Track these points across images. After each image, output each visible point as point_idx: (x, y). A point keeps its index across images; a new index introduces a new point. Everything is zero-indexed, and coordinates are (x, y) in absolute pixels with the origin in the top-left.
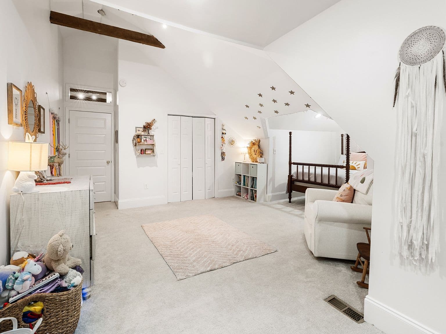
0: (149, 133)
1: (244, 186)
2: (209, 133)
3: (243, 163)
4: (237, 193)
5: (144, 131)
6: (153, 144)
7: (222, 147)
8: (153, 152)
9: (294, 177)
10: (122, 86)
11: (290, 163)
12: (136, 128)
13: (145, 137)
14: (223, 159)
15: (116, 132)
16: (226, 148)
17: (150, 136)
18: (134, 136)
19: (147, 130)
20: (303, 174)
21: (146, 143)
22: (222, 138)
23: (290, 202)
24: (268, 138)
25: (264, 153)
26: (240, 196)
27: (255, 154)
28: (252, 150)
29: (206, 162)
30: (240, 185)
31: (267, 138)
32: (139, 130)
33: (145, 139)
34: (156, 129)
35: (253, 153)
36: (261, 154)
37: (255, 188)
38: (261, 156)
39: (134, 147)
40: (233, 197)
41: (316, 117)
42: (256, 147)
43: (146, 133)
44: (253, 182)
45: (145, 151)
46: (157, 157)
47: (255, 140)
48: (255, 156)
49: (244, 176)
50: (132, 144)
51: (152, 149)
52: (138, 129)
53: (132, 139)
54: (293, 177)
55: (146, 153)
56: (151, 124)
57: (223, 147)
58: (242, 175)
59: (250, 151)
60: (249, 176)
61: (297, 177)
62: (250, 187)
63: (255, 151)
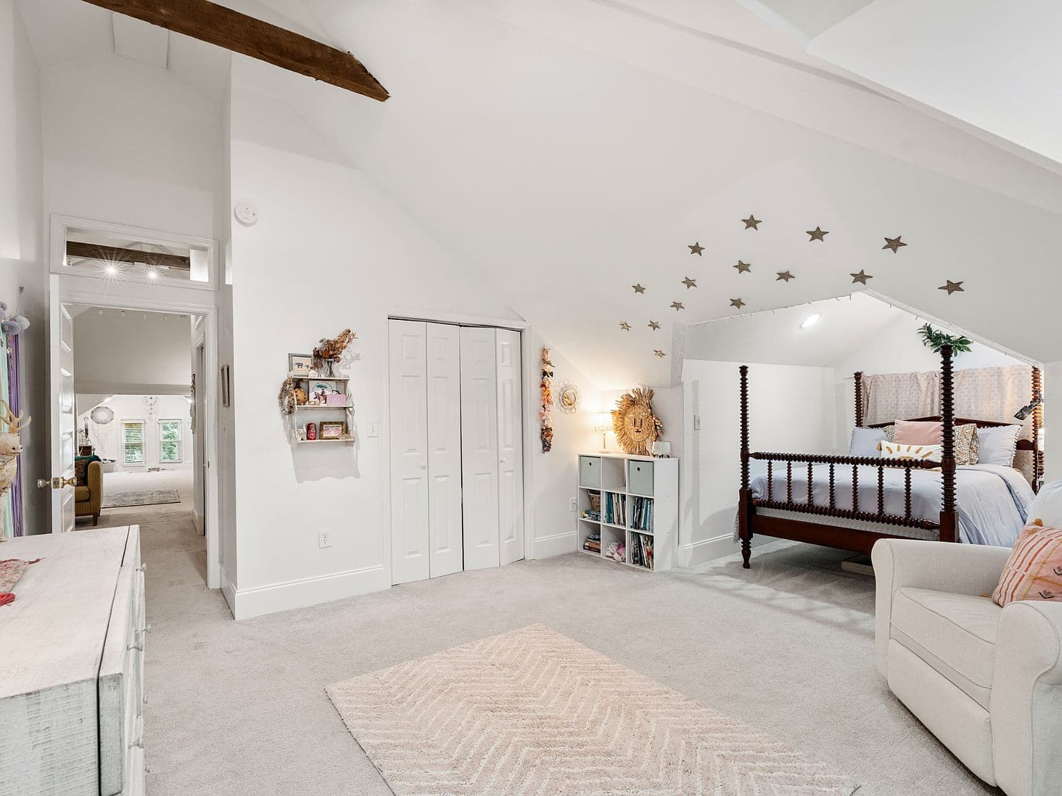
0: (331, 373)
1: (609, 522)
2: (507, 373)
3: (604, 458)
4: (587, 544)
5: (316, 366)
6: (345, 408)
7: (542, 411)
8: (346, 431)
9: (760, 494)
10: (243, 224)
11: (745, 456)
12: (291, 356)
13: (321, 387)
14: (546, 446)
15: (223, 370)
16: (555, 417)
17: (334, 383)
18: (285, 384)
19: (325, 365)
20: (789, 486)
21: (325, 405)
22: (544, 388)
23: (746, 565)
24: (681, 384)
25: (668, 428)
26: (599, 551)
27: (638, 431)
28: (626, 419)
29: (500, 459)
30: (597, 520)
31: (677, 383)
32: (300, 365)
33: (320, 391)
34: (353, 359)
35: (631, 429)
36: (658, 432)
37: (644, 529)
38: (658, 436)
39: (284, 418)
40: (576, 554)
41: (804, 326)
42: (640, 412)
43: (322, 371)
44: (641, 512)
45: (321, 430)
46: (358, 448)
47: (638, 392)
48: (635, 437)
49: (610, 495)
50: (278, 409)
51: (342, 423)
52: (296, 360)
53: (279, 392)
54: (756, 494)
55: (325, 435)
56: (338, 345)
57: (546, 412)
58: (603, 490)
59: (620, 424)
60: (627, 494)
61: (770, 494)
62: (631, 527)
63: (638, 423)
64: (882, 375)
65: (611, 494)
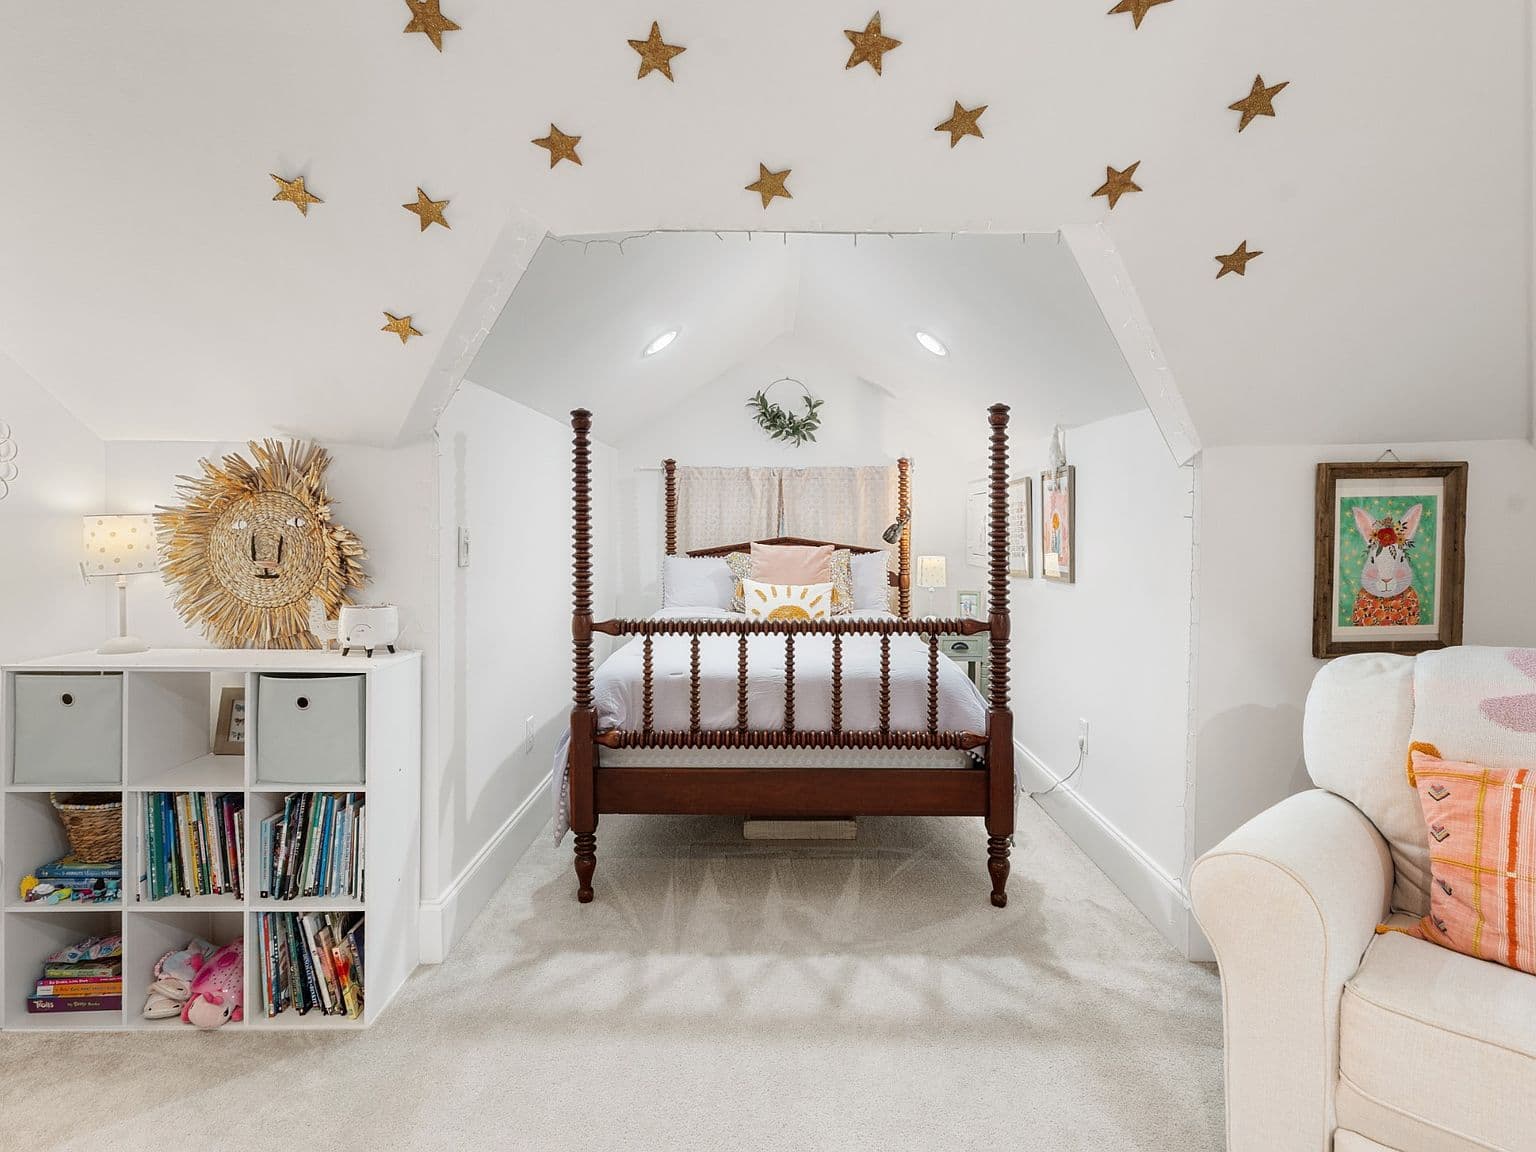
1: (159, 897)
11: (584, 629)
20: (695, 692)
23: (585, 894)
27: (267, 575)
28: (218, 537)
31: (420, 431)
37: (319, 890)
42: (276, 516)
44: (303, 842)
47: (272, 454)
48: (257, 594)
49: (164, 800)
58: (134, 789)
59: (191, 552)
60: (247, 787)
61: (648, 715)
62: (264, 895)
63: (268, 548)
64: (697, 468)
65: (170, 799)
